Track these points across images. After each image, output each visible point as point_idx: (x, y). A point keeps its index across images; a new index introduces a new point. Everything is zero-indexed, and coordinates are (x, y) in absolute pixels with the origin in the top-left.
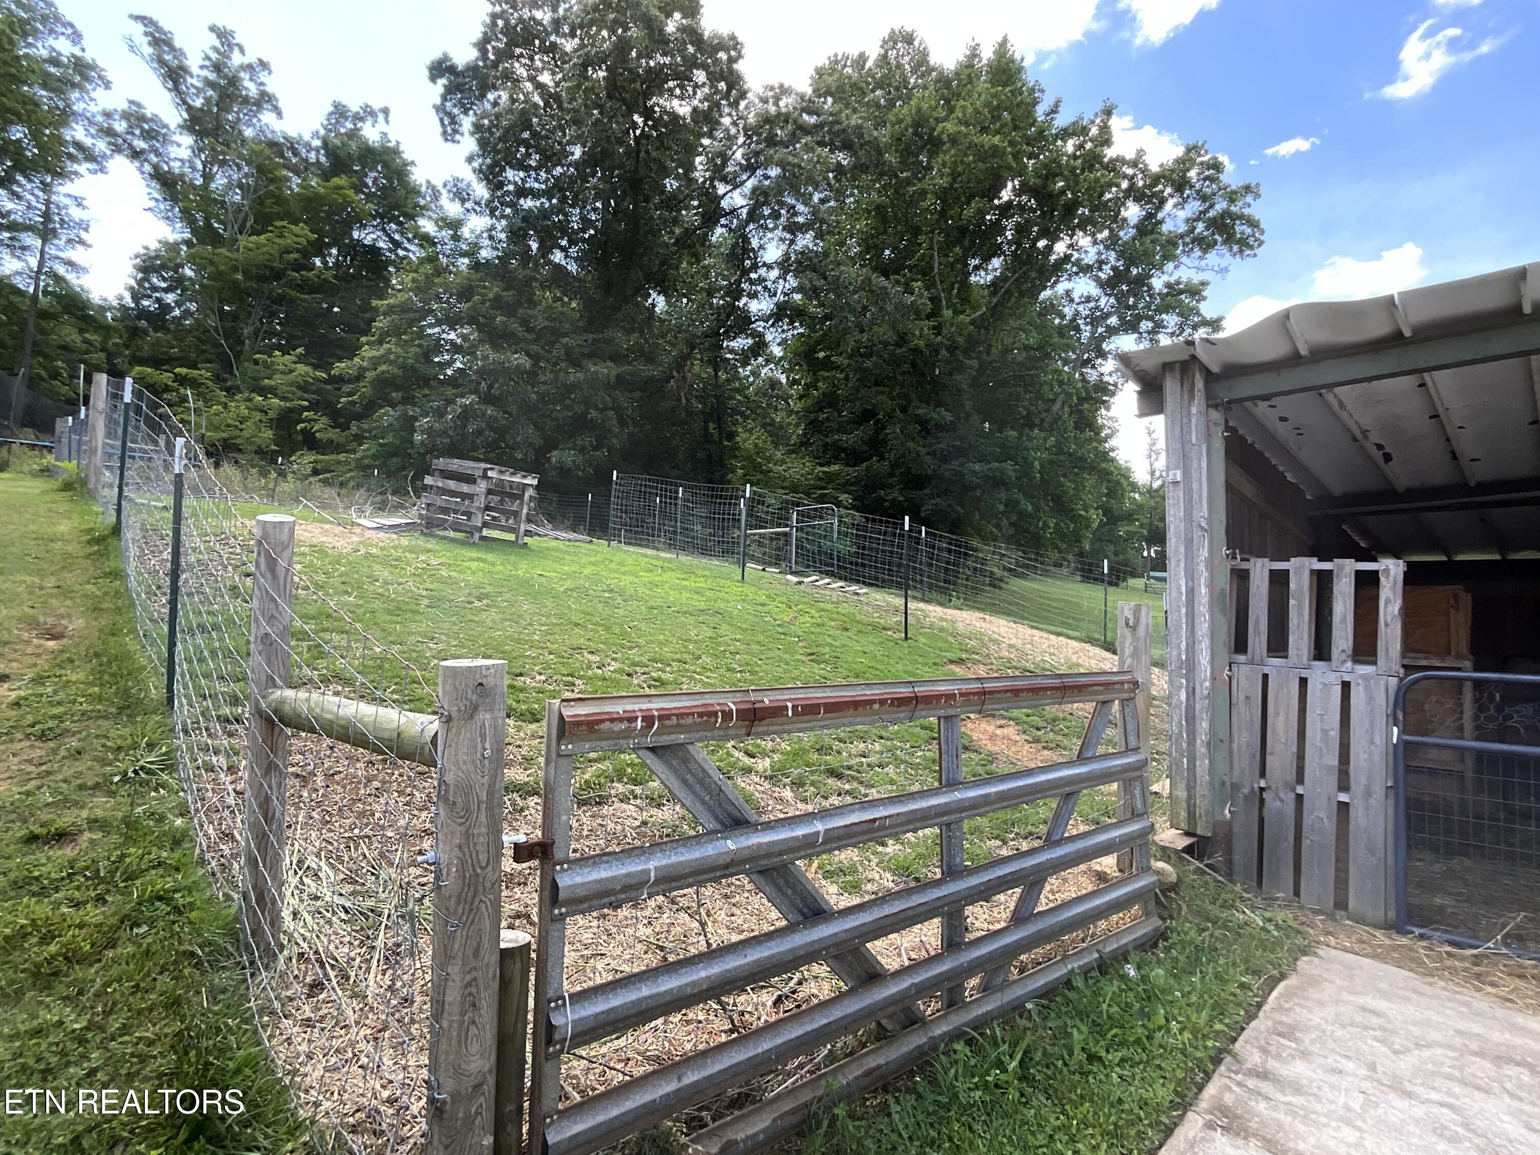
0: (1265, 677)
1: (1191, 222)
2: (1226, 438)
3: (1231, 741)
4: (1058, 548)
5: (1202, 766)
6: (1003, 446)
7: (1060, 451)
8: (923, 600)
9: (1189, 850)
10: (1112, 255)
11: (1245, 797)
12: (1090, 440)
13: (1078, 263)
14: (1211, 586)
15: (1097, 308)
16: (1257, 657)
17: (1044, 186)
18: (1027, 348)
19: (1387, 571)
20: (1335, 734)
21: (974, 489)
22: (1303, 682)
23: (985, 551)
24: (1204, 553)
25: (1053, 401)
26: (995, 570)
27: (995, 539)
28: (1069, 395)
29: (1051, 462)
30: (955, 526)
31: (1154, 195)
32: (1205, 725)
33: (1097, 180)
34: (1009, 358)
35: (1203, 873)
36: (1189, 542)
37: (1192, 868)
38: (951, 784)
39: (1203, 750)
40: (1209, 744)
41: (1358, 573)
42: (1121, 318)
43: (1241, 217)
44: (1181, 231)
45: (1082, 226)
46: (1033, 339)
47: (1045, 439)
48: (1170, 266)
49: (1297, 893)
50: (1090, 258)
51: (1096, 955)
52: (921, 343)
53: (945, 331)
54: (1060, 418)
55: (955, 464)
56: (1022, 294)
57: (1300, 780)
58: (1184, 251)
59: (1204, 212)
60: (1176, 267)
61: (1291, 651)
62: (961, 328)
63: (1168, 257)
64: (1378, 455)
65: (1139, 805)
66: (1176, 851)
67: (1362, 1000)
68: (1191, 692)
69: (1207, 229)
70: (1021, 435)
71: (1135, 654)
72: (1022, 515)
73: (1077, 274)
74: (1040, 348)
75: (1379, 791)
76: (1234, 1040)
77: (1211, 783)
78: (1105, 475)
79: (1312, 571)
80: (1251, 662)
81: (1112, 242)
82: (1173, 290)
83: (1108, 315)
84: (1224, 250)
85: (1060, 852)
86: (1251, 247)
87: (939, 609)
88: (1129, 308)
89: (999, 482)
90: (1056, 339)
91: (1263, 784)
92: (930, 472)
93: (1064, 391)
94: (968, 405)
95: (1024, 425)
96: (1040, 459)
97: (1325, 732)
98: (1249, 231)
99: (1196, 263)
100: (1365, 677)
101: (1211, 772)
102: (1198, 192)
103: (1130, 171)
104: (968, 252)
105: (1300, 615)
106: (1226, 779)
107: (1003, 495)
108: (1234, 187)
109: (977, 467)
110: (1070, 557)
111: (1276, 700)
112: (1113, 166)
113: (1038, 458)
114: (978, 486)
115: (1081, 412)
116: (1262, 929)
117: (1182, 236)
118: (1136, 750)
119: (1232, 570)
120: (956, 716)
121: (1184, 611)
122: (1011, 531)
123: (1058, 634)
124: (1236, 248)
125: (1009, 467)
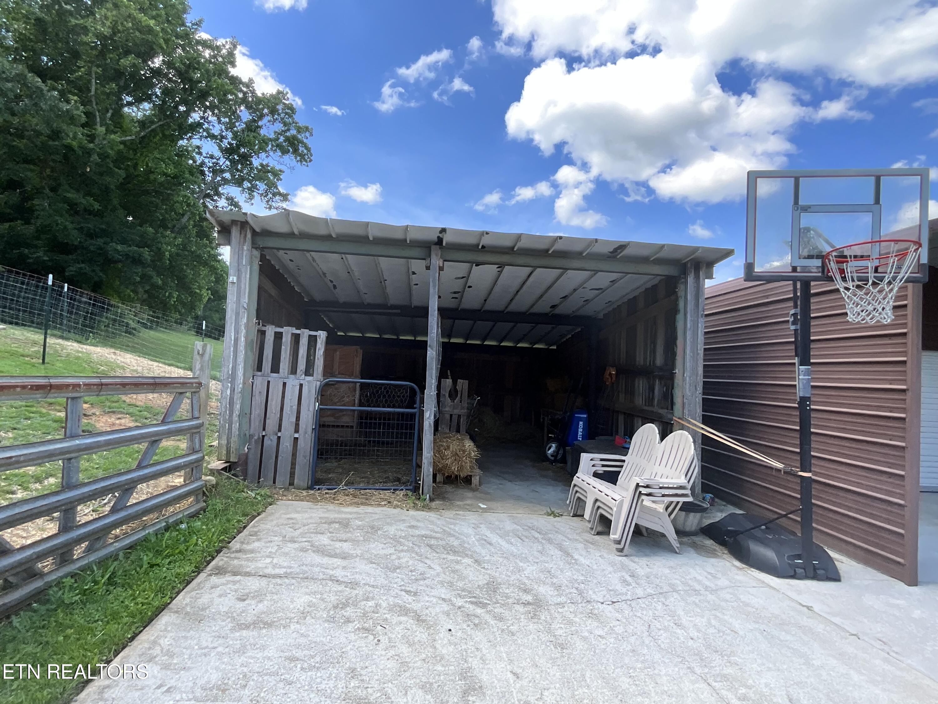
0: (269, 382)
1: (278, 134)
2: (260, 265)
3: (251, 414)
4: (180, 312)
5: (235, 426)
6: (142, 236)
7: (185, 249)
8: (62, 337)
9: (224, 469)
10: (230, 135)
11: (256, 441)
12: (206, 246)
13: (207, 130)
14: (246, 338)
15: (217, 164)
16: (266, 373)
17: (187, 72)
18: (165, 174)
19: (320, 336)
20: (295, 407)
21: (116, 262)
22: (285, 384)
23: (122, 308)
24: (245, 320)
25: (183, 215)
26: (131, 322)
27: (132, 301)
28: (194, 214)
29: (178, 255)
30: (96, 287)
31: (258, 110)
32: (238, 406)
33: (223, 85)
34: (152, 177)
35: (231, 478)
36: (237, 314)
37: (224, 477)
38: (73, 437)
39: (237, 419)
40: (239, 416)
41: (310, 336)
42: (233, 175)
43: (302, 142)
44: (271, 137)
45: (212, 108)
46: (171, 170)
47: (175, 238)
48: (263, 155)
49: (274, 482)
50: (216, 131)
51: (164, 524)
52: (74, 143)
53: (97, 142)
54: (187, 228)
55: (100, 242)
56: (165, 136)
57: (280, 430)
58: (272, 149)
59: (285, 131)
60: (267, 157)
61: (281, 370)
62: (112, 144)
63: (262, 149)
64: (331, 285)
65: (197, 446)
66: (218, 470)
67: (288, 516)
68: (233, 390)
69: (285, 141)
70: (157, 232)
71: (202, 369)
72: (155, 286)
73: (206, 137)
74: (175, 177)
75: (310, 430)
76: (229, 542)
77: (239, 435)
78: (213, 270)
79: (293, 334)
80: (263, 376)
81: (230, 126)
82: (264, 170)
83: (223, 171)
84: (293, 157)
85: (146, 471)
86: (306, 161)
87: (76, 345)
88: (237, 170)
89: (137, 261)
90: (187, 175)
91: (264, 434)
92: (76, 243)
93: (190, 211)
94: (116, 202)
95: (160, 226)
96: (170, 251)
97: (292, 406)
98: (305, 151)
99: (278, 158)
100: (309, 382)
101: (240, 429)
102: (282, 119)
103: (245, 89)
104: (124, 89)
105: (286, 353)
106: (247, 433)
107: (139, 270)
108: (300, 125)
109: (119, 247)
110: (189, 319)
111: (273, 393)
112: (235, 81)
113: (168, 250)
114: (120, 261)
115: (202, 227)
116: (254, 498)
117: (271, 140)
118: (198, 418)
119: (258, 331)
120: (80, 397)
121: (232, 349)
122: (145, 296)
123: (170, 365)
124: (298, 158)
125: (146, 254)
